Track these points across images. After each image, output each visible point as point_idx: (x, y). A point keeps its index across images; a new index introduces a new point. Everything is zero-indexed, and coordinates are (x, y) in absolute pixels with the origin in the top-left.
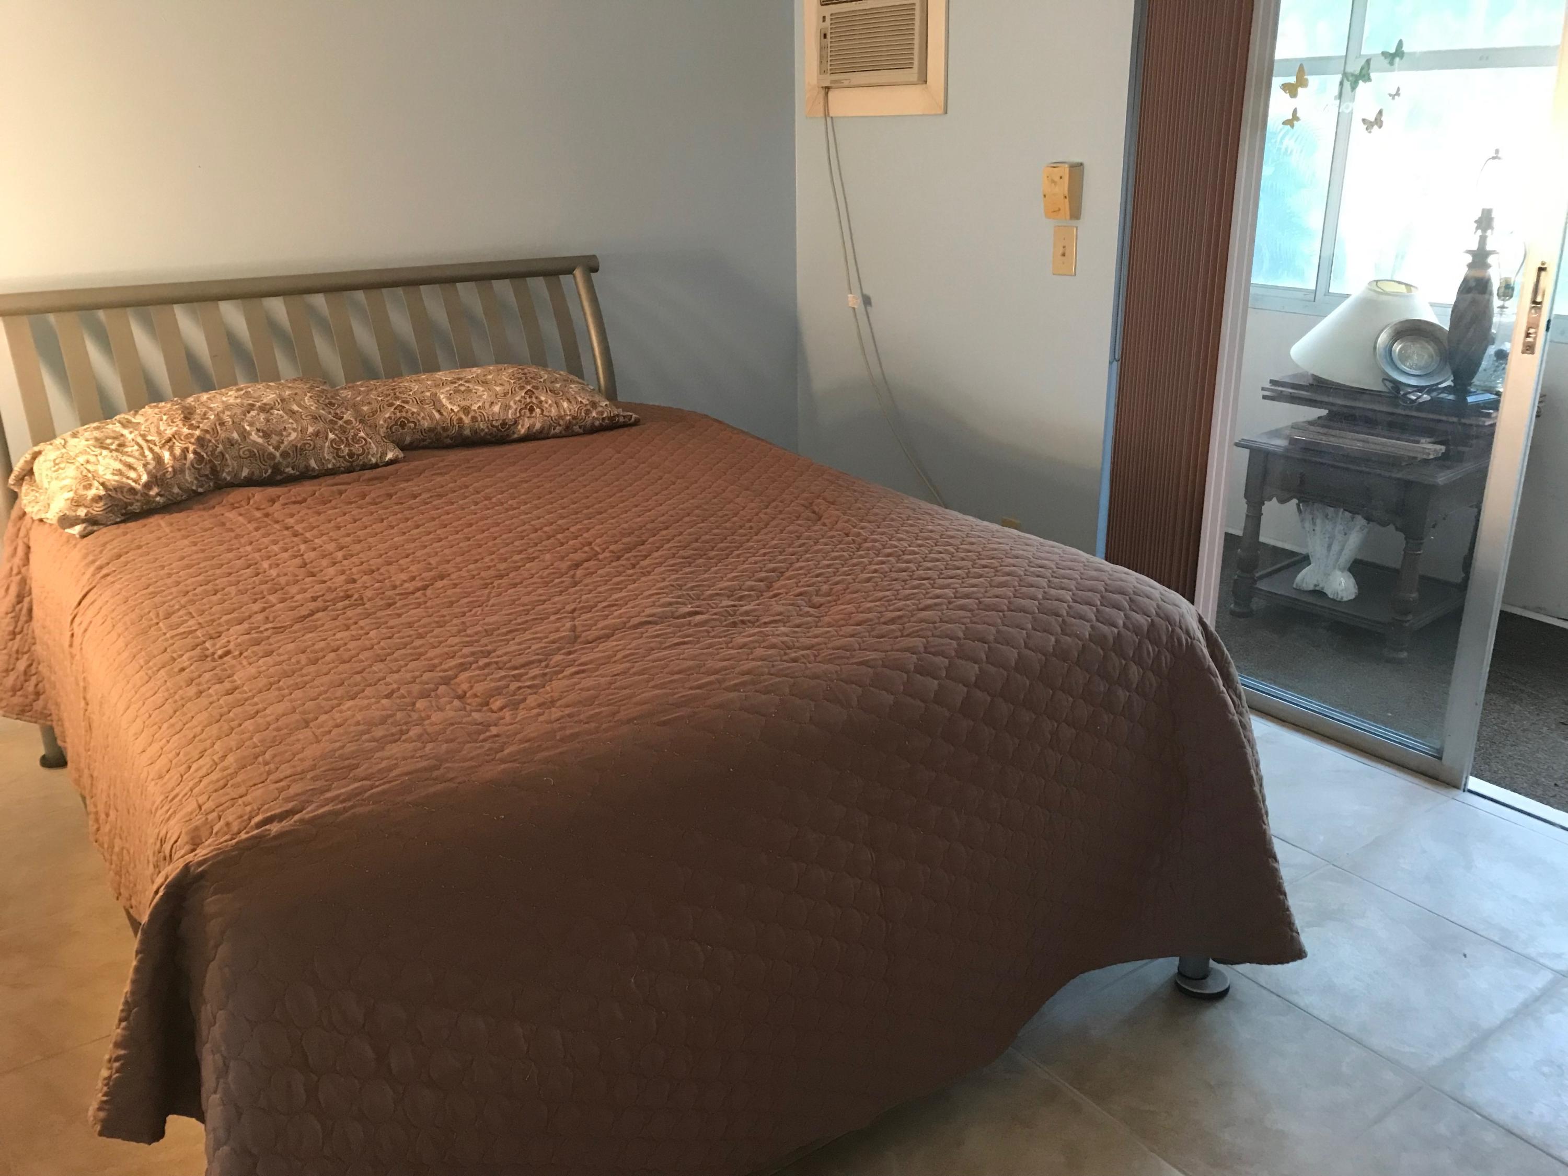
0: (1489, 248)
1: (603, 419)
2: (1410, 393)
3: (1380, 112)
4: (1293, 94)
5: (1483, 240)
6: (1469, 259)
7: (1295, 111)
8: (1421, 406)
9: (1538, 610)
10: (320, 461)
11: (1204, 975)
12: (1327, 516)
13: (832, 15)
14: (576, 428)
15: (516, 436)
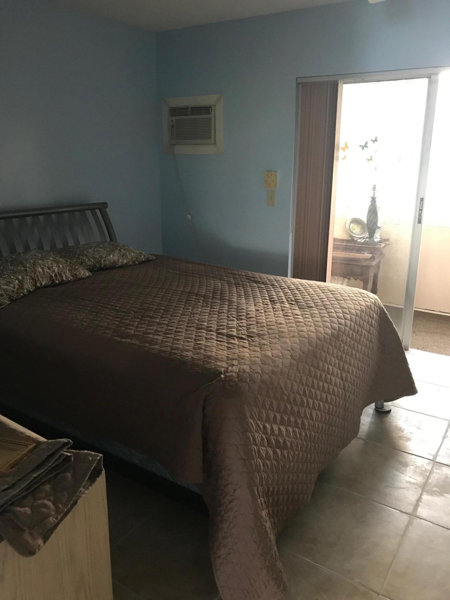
0: (375, 196)
1: (146, 258)
2: (358, 240)
3: (371, 157)
4: (344, 151)
5: (374, 193)
6: (371, 199)
7: (345, 156)
8: (363, 243)
9: (390, 303)
10: (66, 277)
11: (382, 407)
12: (335, 279)
13: (176, 120)
14: (137, 262)
15: (117, 266)
